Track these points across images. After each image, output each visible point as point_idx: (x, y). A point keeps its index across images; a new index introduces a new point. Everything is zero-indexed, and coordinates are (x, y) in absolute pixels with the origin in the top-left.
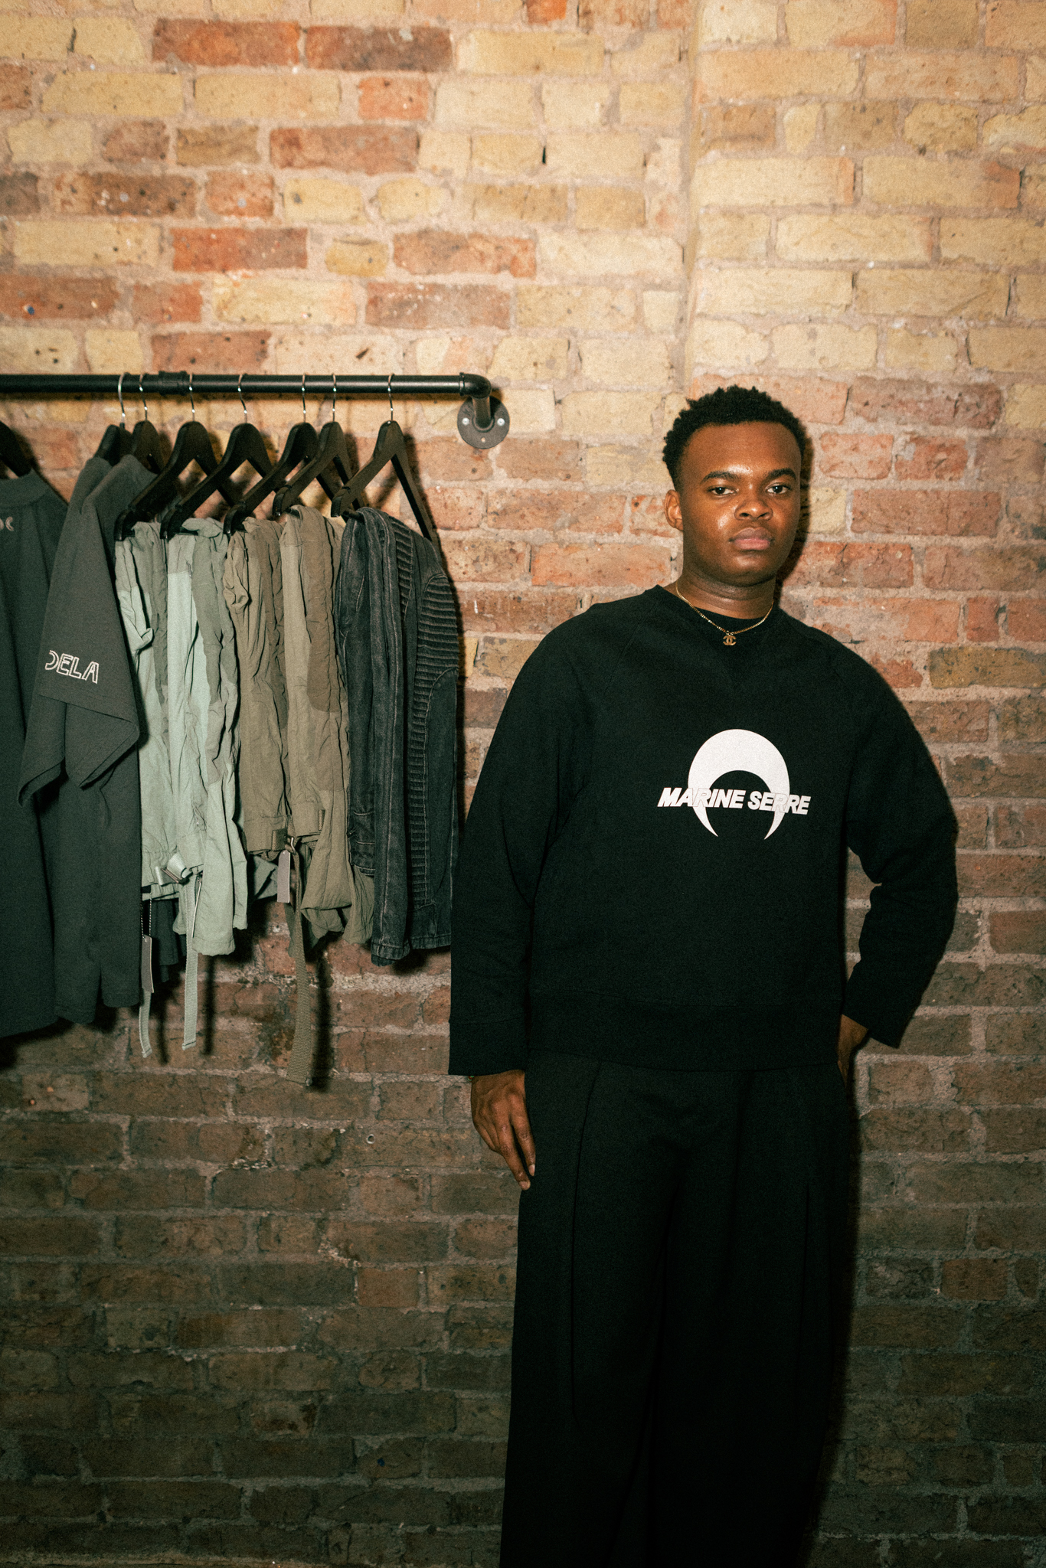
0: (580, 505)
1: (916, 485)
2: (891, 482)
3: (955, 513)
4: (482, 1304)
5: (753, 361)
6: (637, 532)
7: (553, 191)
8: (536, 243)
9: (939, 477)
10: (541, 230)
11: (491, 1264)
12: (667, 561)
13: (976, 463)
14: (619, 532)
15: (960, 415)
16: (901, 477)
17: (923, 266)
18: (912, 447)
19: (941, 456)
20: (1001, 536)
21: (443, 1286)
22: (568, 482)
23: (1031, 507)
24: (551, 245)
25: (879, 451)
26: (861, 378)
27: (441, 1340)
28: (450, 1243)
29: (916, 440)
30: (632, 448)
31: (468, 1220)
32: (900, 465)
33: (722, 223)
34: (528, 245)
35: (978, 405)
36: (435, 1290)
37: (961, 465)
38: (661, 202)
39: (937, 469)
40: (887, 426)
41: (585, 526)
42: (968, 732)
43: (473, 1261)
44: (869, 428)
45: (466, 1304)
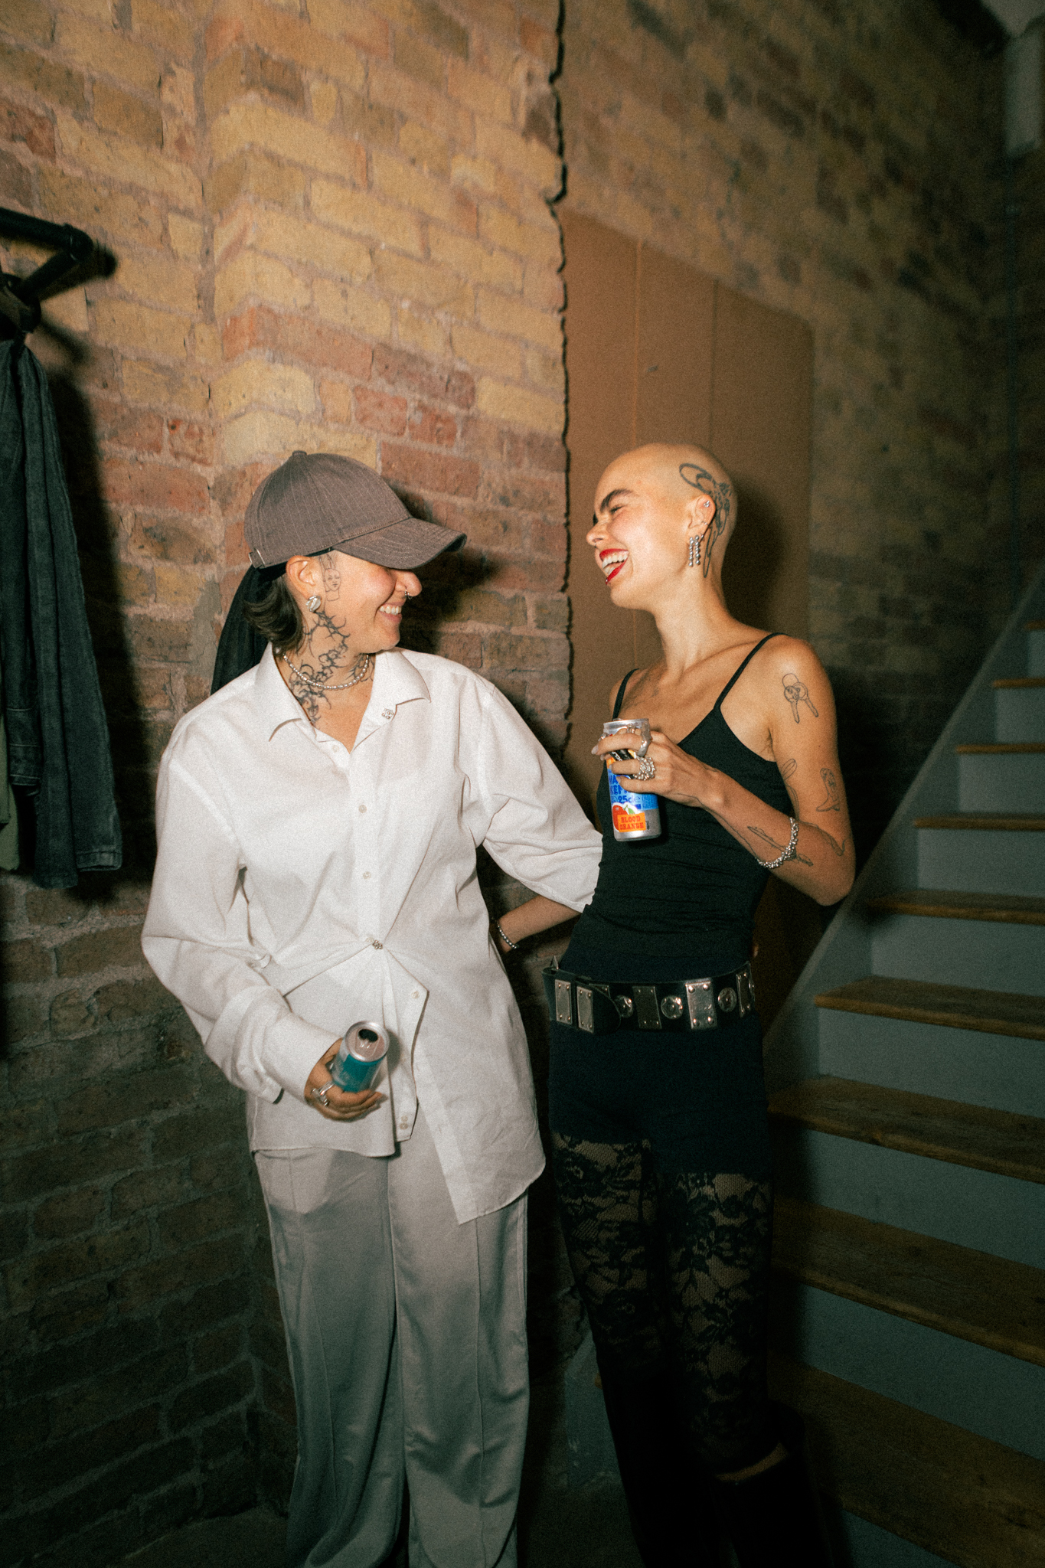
0: (119, 417)
1: (424, 446)
2: (405, 440)
3: (451, 476)
4: (72, 1286)
5: (299, 306)
6: (176, 455)
7: (69, 74)
8: (54, 122)
9: (439, 442)
10: (58, 112)
11: (78, 1238)
12: (206, 489)
13: (462, 436)
14: (158, 451)
15: (449, 394)
16: (413, 437)
17: (419, 261)
18: (419, 414)
19: (439, 425)
20: (480, 499)
21: (25, 1282)
22: (106, 392)
23: (497, 479)
24: (68, 131)
25: (396, 412)
26: (381, 344)
27: (27, 1342)
28: (30, 1231)
29: (422, 407)
30: (168, 368)
31: (47, 1200)
32: (412, 427)
33: (266, 164)
34: (47, 122)
35: (460, 389)
36: (18, 1288)
37: (451, 436)
38: (179, 128)
39: (436, 436)
40: (403, 391)
41: (126, 442)
42: (469, 659)
43: (57, 1242)
44: (388, 389)
45: (54, 1292)
